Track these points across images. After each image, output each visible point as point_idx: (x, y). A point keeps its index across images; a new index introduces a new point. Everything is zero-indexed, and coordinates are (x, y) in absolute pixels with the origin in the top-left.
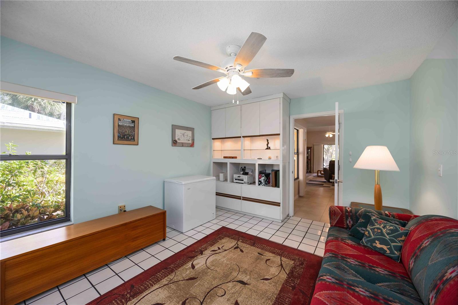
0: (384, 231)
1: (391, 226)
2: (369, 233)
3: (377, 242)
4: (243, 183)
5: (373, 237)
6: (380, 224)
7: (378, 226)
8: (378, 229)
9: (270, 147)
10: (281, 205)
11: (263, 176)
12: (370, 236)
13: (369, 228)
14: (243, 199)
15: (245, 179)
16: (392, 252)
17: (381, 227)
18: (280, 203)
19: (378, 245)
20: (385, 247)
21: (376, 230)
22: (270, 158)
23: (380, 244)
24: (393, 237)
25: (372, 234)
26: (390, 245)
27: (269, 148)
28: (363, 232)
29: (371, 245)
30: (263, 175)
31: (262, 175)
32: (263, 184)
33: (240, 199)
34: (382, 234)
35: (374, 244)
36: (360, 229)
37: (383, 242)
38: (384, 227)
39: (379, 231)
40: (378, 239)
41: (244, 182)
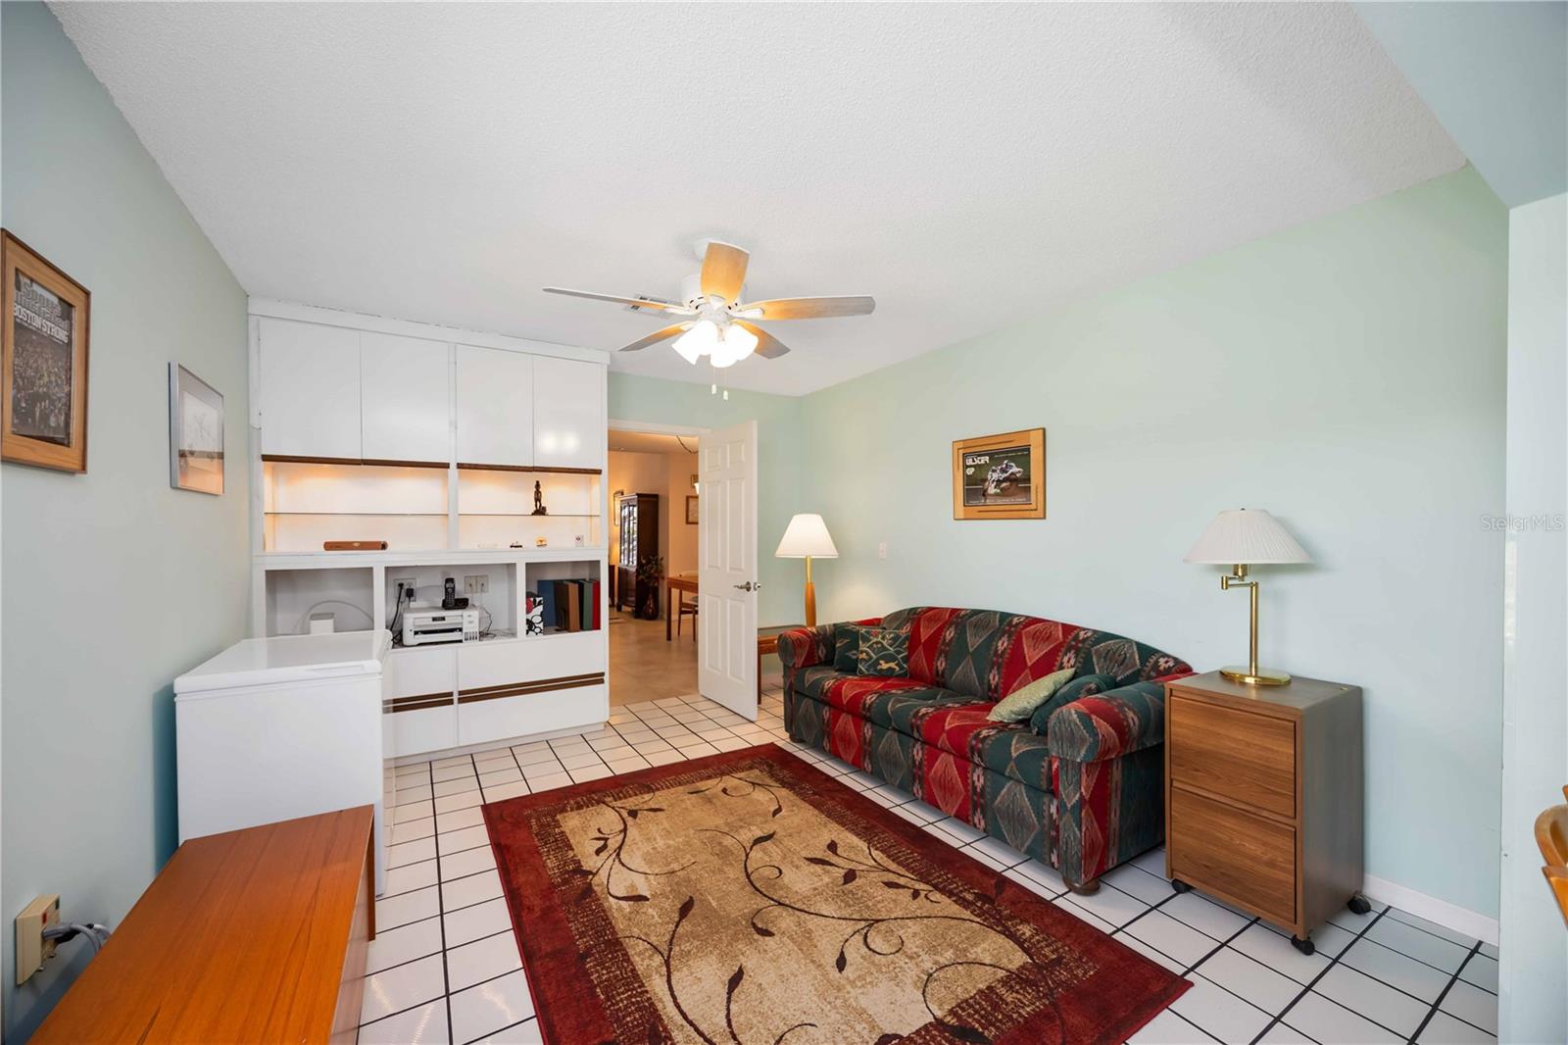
0: (885, 643)
1: (890, 633)
2: (868, 654)
3: (881, 662)
4: (461, 641)
5: (874, 657)
6: (877, 636)
7: (875, 640)
8: (877, 643)
9: (544, 508)
10: (606, 678)
11: (540, 604)
12: (871, 658)
13: (863, 647)
14: (461, 701)
15: (471, 622)
16: (901, 668)
17: (879, 639)
18: (603, 674)
19: (884, 666)
20: (892, 665)
21: (875, 646)
22: (542, 544)
23: (886, 663)
24: (897, 646)
25: (872, 654)
26: (897, 659)
27: (540, 511)
28: (855, 657)
29: (876, 670)
30: (538, 599)
31: (535, 601)
32: (537, 630)
33: (451, 702)
34: (884, 648)
35: (879, 667)
36: (849, 654)
37: (889, 658)
38: (883, 638)
39: (879, 646)
40: (882, 658)
41: (466, 633)
